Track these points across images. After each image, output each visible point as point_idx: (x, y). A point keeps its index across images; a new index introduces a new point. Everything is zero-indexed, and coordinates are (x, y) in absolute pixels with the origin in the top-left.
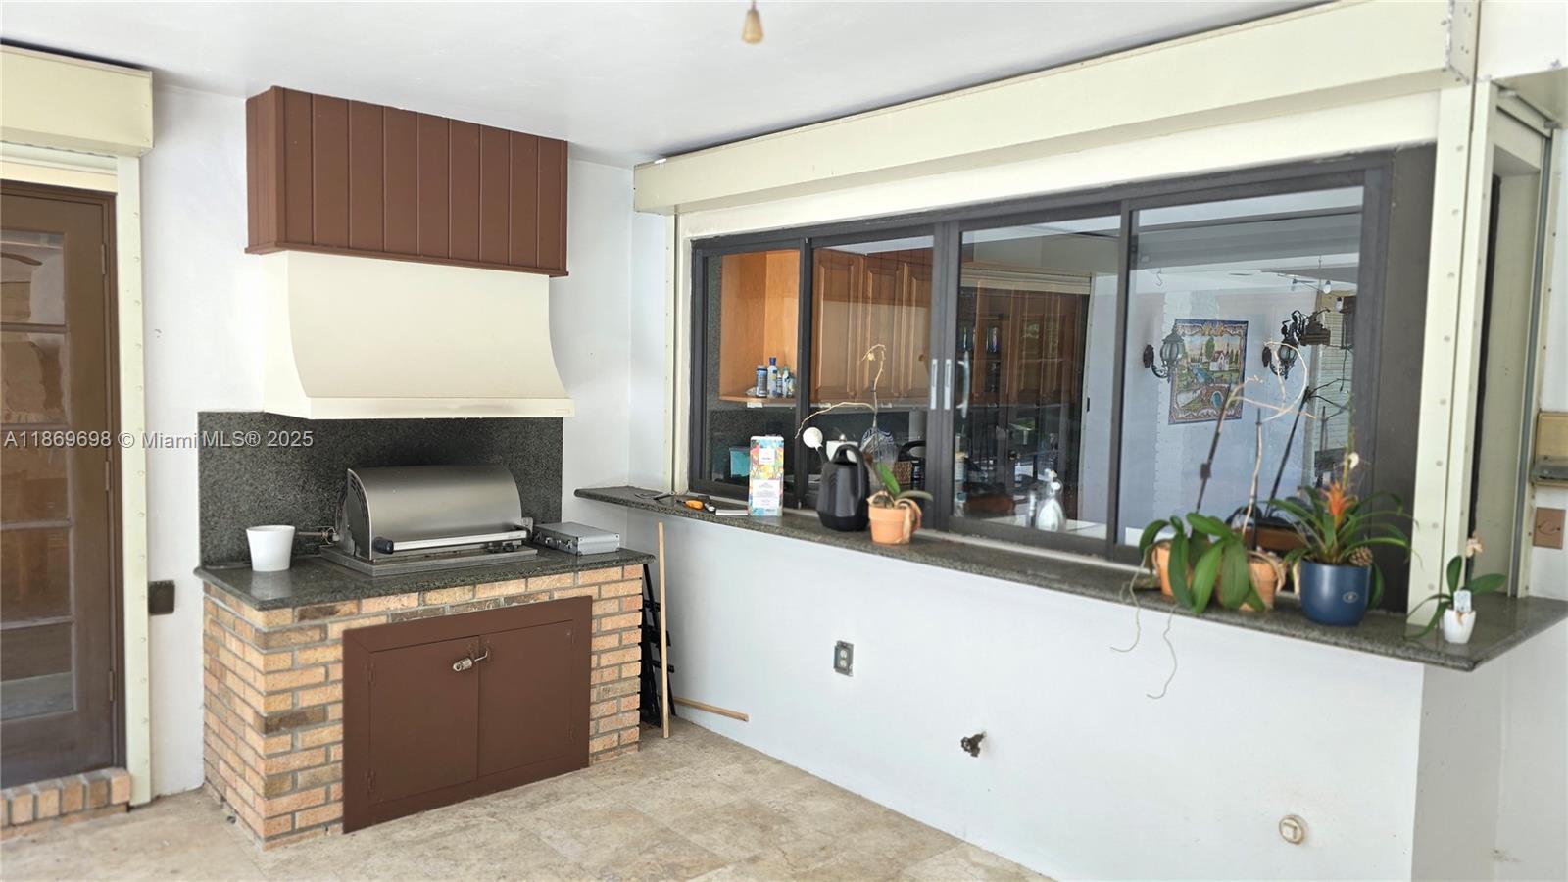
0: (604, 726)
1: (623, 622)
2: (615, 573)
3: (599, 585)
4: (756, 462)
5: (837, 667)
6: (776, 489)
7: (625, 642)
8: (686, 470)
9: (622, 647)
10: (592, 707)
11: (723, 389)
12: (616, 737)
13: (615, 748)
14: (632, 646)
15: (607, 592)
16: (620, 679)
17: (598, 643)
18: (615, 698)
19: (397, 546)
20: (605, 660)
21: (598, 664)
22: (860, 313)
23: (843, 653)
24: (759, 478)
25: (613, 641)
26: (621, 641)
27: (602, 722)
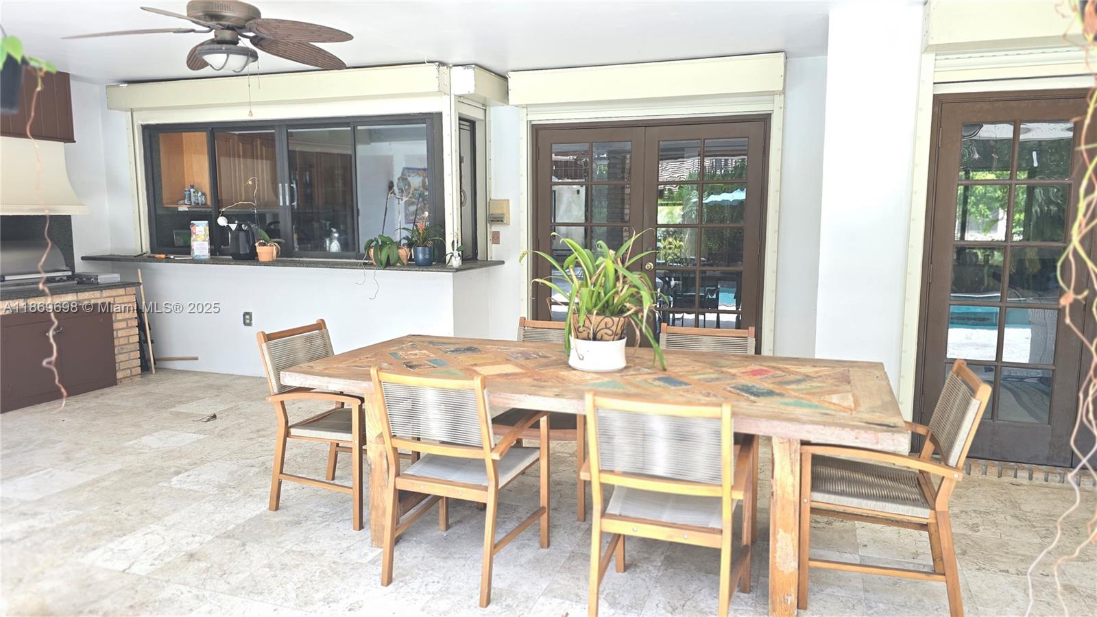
0: (122, 366)
1: (127, 315)
2: (121, 291)
3: (114, 297)
4: (195, 234)
5: (245, 324)
6: (206, 245)
7: (129, 325)
8: (148, 243)
9: (128, 327)
10: (116, 357)
11: (164, 201)
12: (129, 371)
13: (129, 377)
14: (133, 327)
15: (118, 300)
16: (129, 343)
17: (116, 326)
18: (126, 352)
19: (7, 278)
20: (120, 333)
21: (117, 336)
22: (237, 164)
23: (247, 317)
24: (197, 241)
25: (123, 325)
26: (127, 325)
27: (121, 364)
